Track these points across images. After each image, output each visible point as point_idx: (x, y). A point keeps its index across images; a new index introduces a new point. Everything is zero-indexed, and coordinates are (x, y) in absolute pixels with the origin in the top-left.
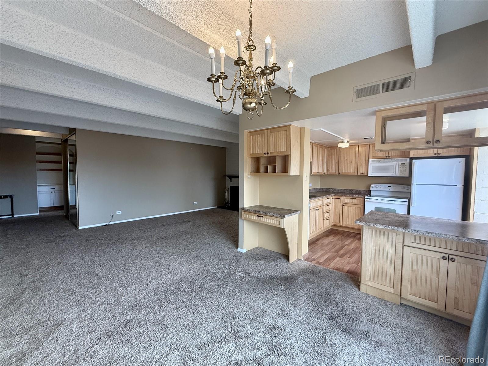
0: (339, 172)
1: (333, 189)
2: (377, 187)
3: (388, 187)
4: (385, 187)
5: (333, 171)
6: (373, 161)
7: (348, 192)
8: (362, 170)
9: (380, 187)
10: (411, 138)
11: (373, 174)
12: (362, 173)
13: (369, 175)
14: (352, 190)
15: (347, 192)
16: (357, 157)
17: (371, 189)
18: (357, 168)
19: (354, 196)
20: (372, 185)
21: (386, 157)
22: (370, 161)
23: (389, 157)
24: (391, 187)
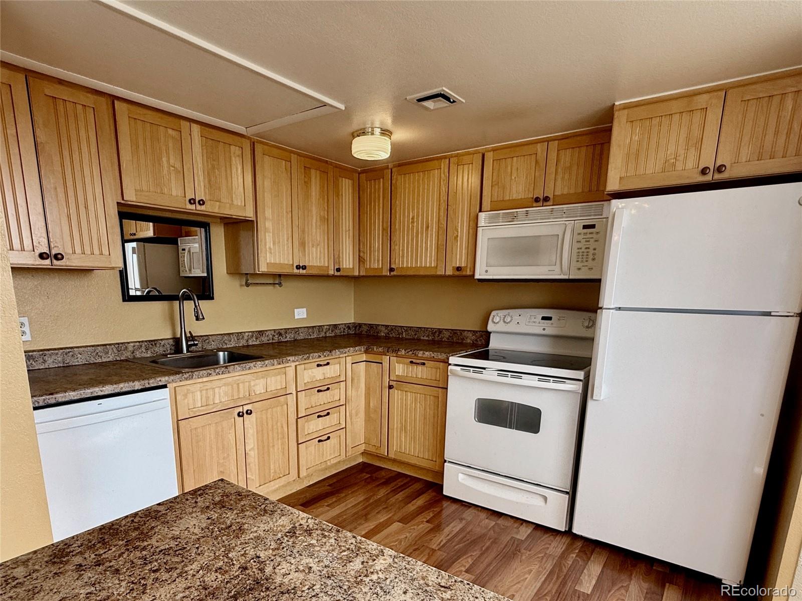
0: (393, 266)
1: (387, 326)
2: (508, 319)
3: (544, 318)
4: (533, 320)
5: (376, 262)
6: (492, 219)
7: (428, 336)
8: (459, 258)
9: (516, 318)
10: (616, 104)
11: (489, 269)
12: (459, 269)
13: (477, 276)
14: (440, 331)
15: (426, 338)
16: (444, 206)
17: (491, 327)
18: (443, 249)
19: (420, 354)
20: (493, 313)
21: (537, 200)
22: (482, 216)
23: (546, 199)
24: (549, 318)
